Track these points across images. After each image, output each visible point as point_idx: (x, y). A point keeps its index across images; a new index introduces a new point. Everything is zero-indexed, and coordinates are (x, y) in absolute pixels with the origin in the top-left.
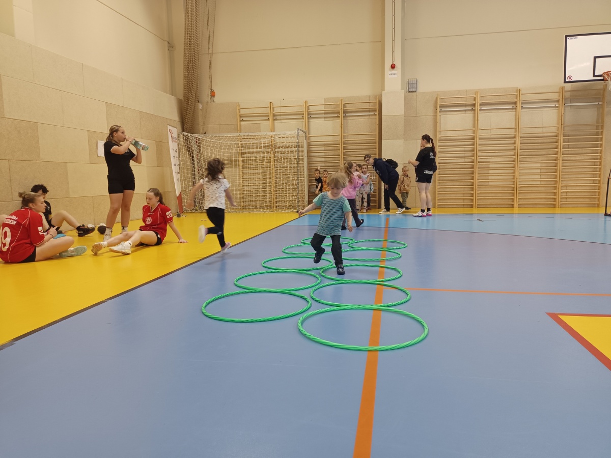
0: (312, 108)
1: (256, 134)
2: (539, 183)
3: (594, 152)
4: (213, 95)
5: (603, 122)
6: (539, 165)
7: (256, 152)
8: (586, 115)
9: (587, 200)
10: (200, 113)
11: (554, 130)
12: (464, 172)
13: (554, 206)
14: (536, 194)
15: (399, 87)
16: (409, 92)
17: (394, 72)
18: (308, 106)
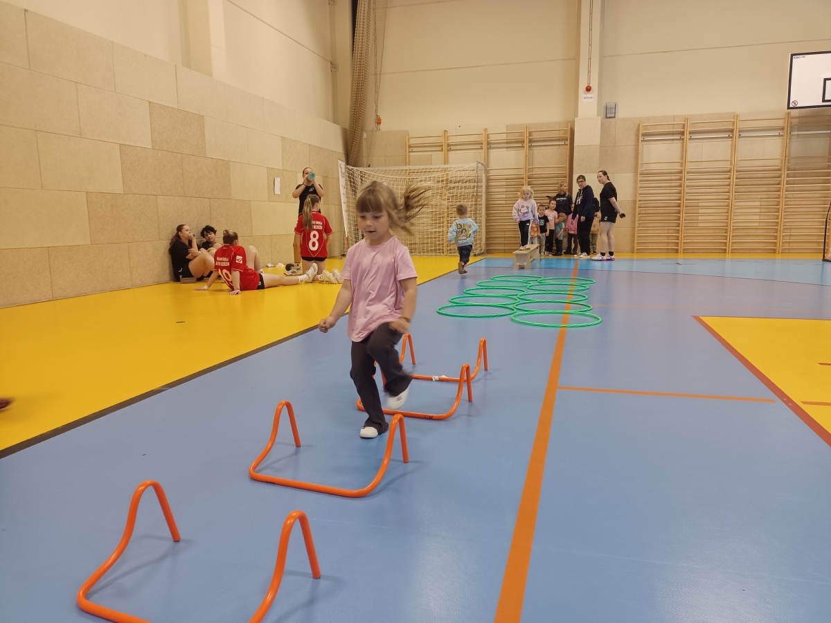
0: (492, 138)
2: (757, 224)
4: (379, 122)
6: (758, 203)
9: (815, 245)
10: (364, 143)
11: (777, 163)
12: (669, 211)
13: (774, 251)
14: (753, 238)
16: (607, 118)
17: (589, 95)
18: (488, 135)
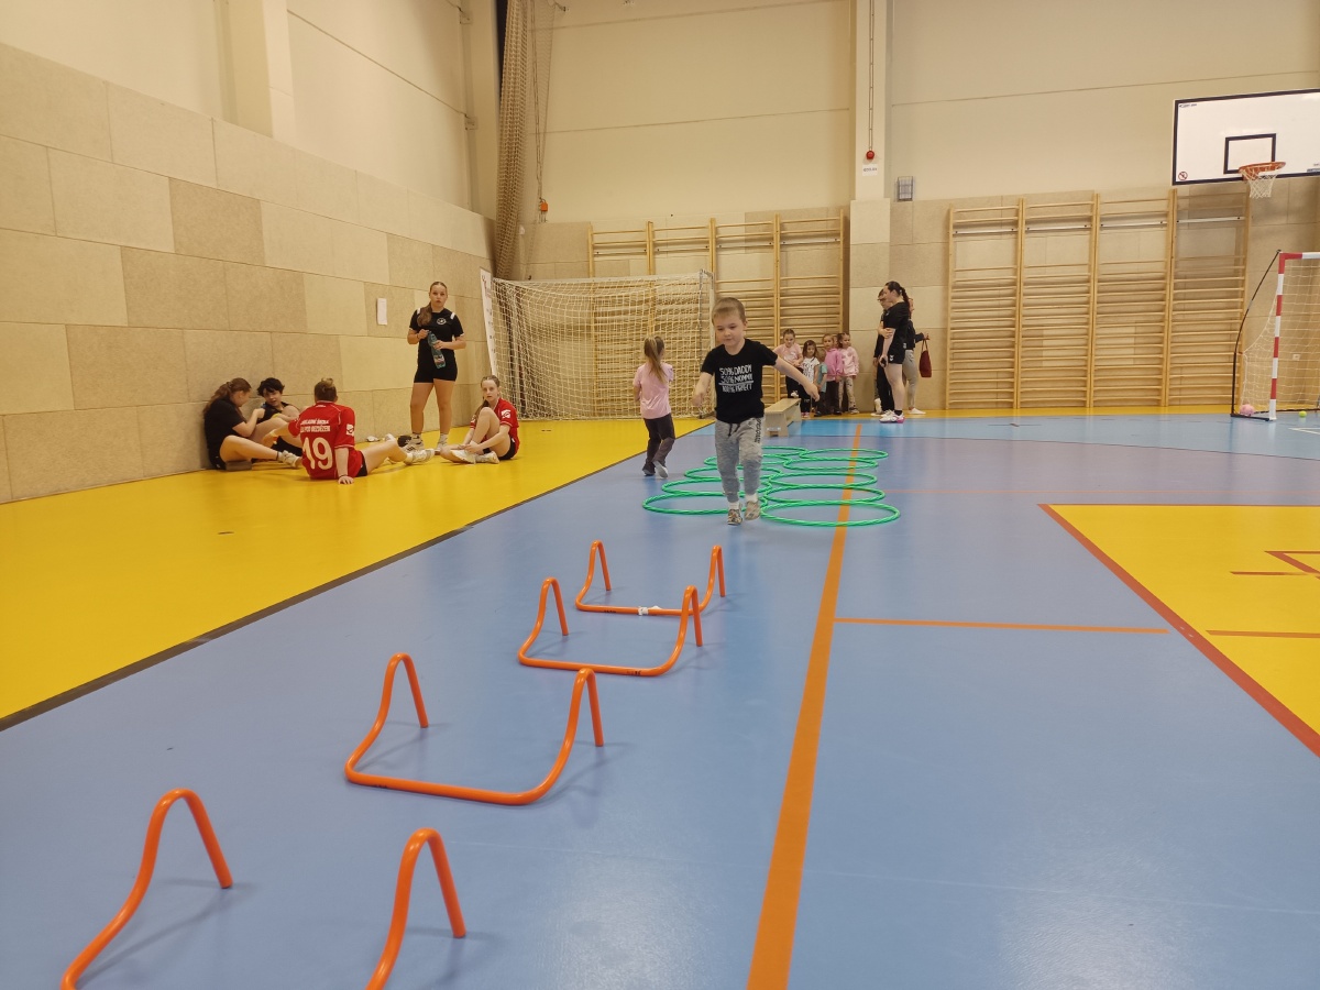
0: (723, 232)
2: (1131, 362)
4: (544, 209)
5: (1246, 252)
6: (1132, 330)
8: (1218, 239)
9: (1218, 391)
10: (521, 242)
11: (1159, 267)
12: (997, 344)
14: (1126, 383)
15: (881, 192)
16: (900, 200)
17: (871, 165)
18: (716, 228)
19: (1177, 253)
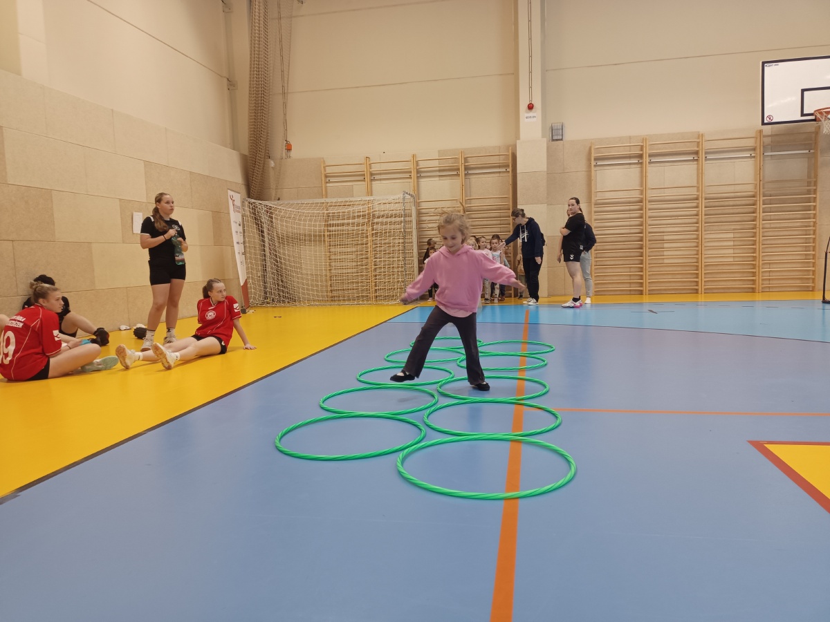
0: (422, 164)
1: (347, 199)
2: (731, 260)
3: (807, 216)
4: (289, 148)
5: (816, 176)
6: (731, 235)
7: (348, 224)
8: (794, 166)
9: (798, 281)
10: (272, 173)
11: (750, 188)
12: (630, 246)
13: (753, 290)
14: (728, 275)
15: (540, 134)
16: (553, 140)
17: (531, 114)
18: (417, 162)
19: (764, 176)
